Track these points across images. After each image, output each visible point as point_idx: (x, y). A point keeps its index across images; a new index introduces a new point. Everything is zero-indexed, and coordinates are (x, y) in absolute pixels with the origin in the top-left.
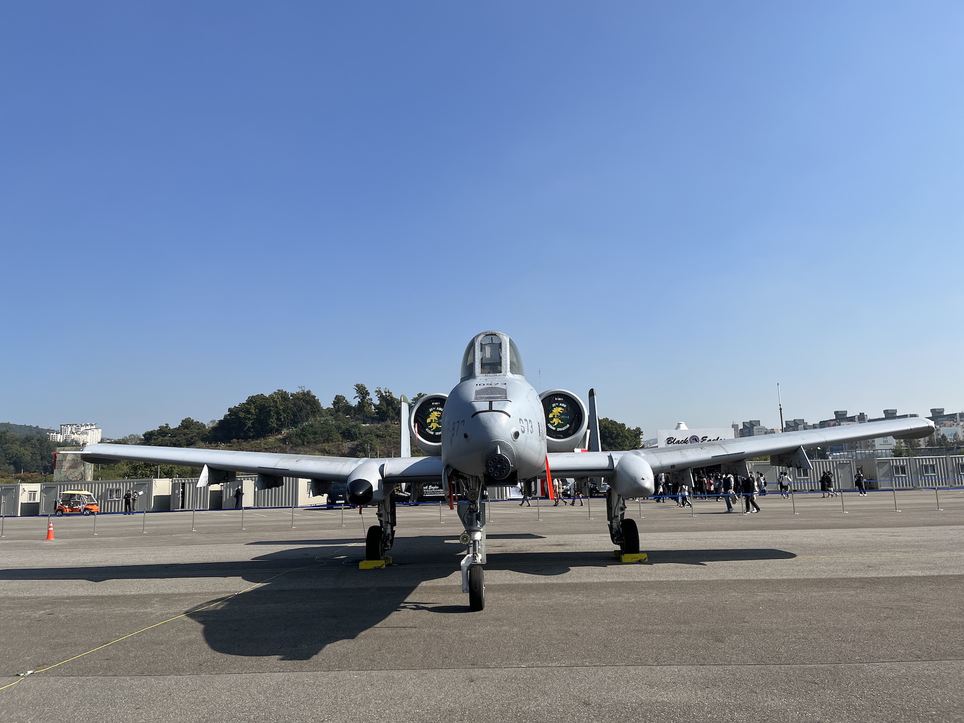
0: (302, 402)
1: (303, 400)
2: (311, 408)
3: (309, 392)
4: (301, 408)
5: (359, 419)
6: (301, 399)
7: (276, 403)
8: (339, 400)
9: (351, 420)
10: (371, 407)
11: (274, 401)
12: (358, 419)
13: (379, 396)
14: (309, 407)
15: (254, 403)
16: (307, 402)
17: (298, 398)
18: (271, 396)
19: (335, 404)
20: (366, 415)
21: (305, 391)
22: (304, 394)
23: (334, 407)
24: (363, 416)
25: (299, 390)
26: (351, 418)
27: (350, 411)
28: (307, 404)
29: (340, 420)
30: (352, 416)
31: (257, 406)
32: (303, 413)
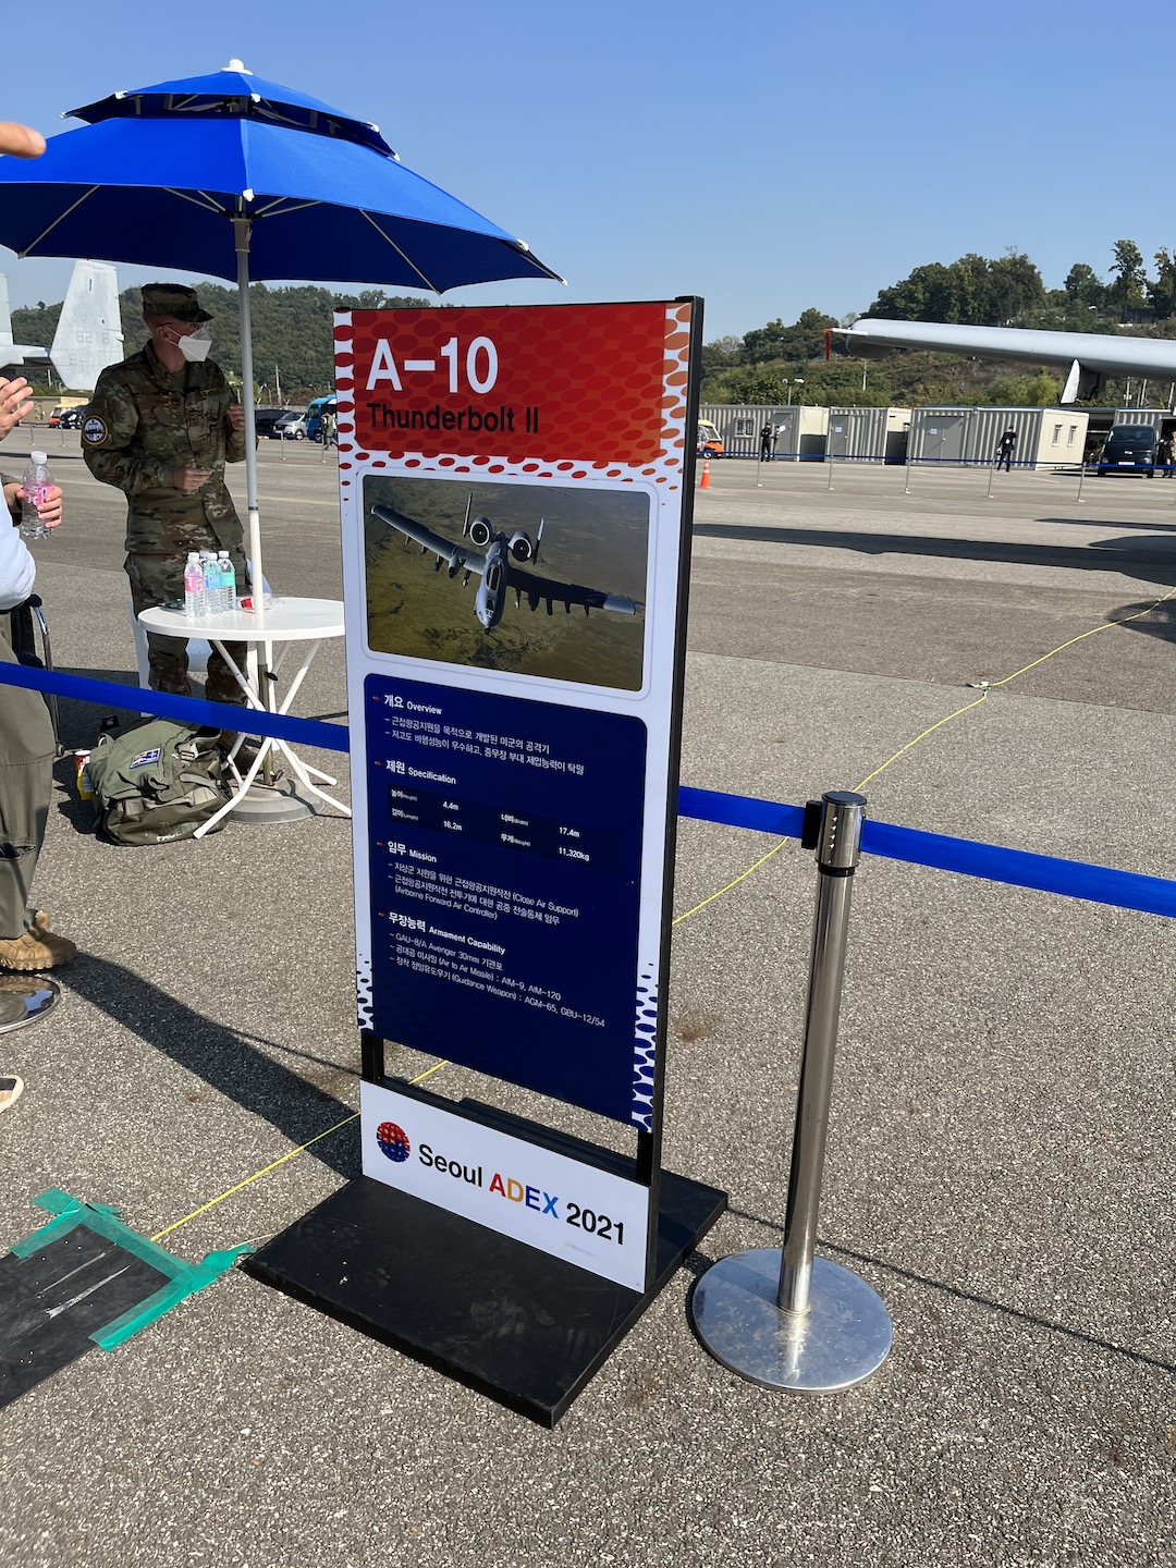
0: (1008, 280)
1: (1012, 275)
2: (1024, 291)
3: (1024, 259)
4: (1007, 290)
5: (1114, 313)
6: (1008, 272)
7: (962, 280)
8: (1079, 274)
9: (1098, 315)
10: (1140, 290)
11: (959, 277)
12: (1112, 313)
13: (1161, 265)
14: (1020, 288)
15: (923, 280)
16: (1019, 278)
17: (1002, 271)
18: (955, 268)
19: (1069, 282)
20: (1129, 306)
21: (1018, 257)
22: (1014, 262)
23: (1068, 288)
24: (1123, 307)
25: (1007, 255)
26: (1099, 310)
27: (1099, 295)
28: (1017, 282)
29: (1077, 315)
30: (1102, 306)
31: (928, 286)
32: (1009, 301)
